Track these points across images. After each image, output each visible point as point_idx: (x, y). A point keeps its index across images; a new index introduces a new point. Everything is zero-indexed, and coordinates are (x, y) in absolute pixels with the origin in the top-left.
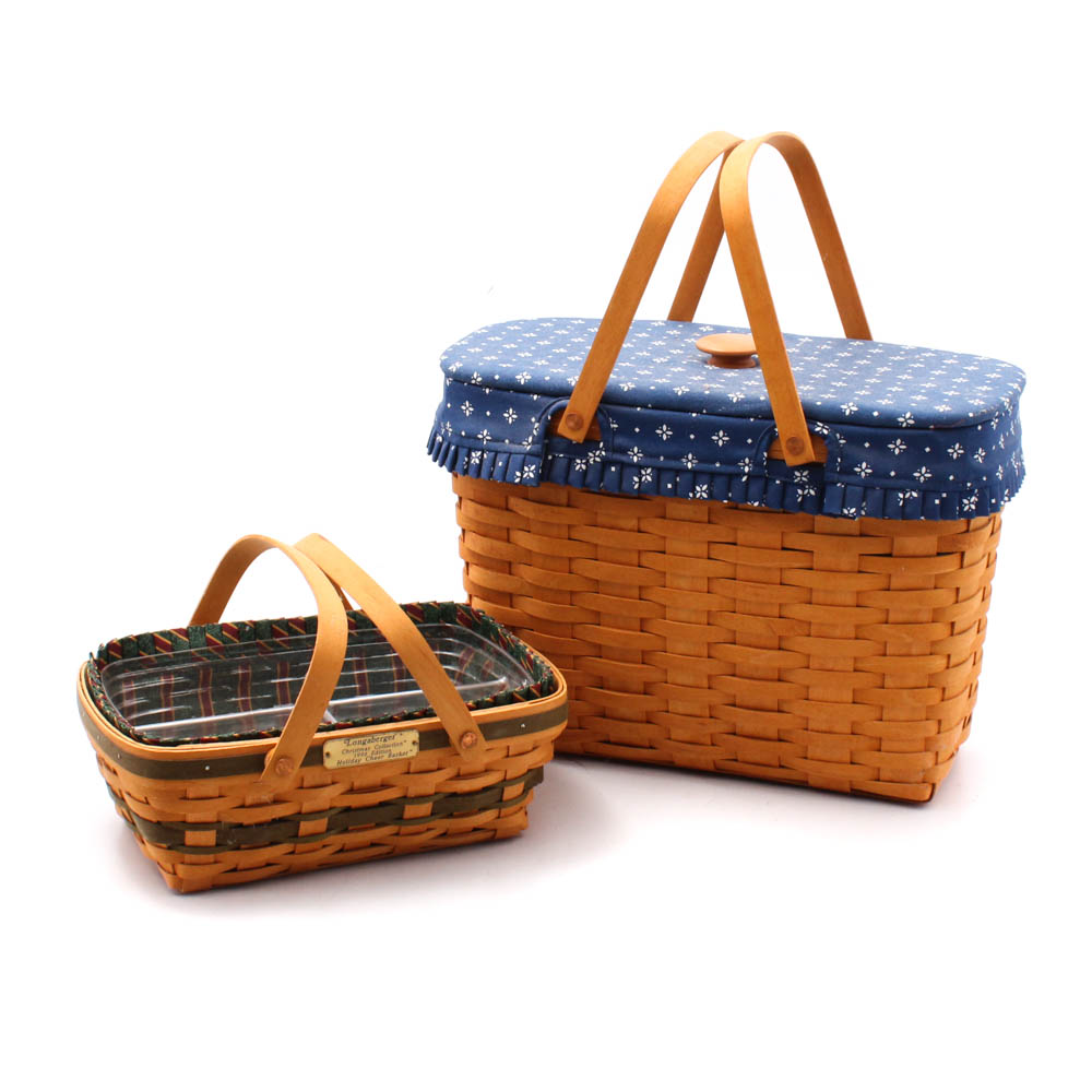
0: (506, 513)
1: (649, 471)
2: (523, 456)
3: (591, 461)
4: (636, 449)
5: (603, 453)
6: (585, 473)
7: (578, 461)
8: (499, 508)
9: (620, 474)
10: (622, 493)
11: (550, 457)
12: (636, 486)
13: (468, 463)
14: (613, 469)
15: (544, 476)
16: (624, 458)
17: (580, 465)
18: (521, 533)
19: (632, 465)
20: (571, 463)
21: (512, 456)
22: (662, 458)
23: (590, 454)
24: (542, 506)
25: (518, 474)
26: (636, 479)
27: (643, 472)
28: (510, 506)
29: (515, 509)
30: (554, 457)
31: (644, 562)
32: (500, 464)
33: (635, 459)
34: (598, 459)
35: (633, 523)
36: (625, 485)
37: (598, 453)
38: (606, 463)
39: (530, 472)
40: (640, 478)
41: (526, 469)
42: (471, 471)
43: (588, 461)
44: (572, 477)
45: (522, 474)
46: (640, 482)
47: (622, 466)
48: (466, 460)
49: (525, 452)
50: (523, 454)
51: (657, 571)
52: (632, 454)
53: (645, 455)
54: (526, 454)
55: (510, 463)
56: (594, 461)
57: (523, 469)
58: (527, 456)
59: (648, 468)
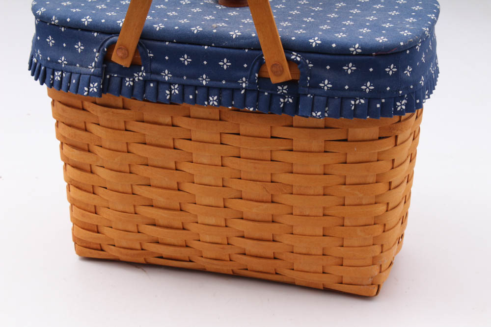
0: (82, 112)
1: (176, 86)
2: (89, 76)
3: (136, 79)
4: (166, 72)
5: (144, 74)
6: (133, 87)
7: (128, 79)
8: (78, 109)
9: (157, 88)
10: (158, 100)
11: (108, 77)
12: (168, 97)
13: (53, 79)
14: (152, 85)
15: (102, 91)
16: (159, 78)
17: (128, 82)
18: (94, 125)
19: (164, 82)
20: (122, 81)
21: (82, 76)
22: (185, 78)
23: (136, 75)
24: (106, 109)
25: (86, 89)
26: (168, 92)
27: (173, 87)
28: (85, 107)
29: (88, 109)
30: (110, 76)
31: (177, 145)
32: (74, 81)
33: (167, 78)
34: (141, 78)
35: (168, 120)
36: (160, 96)
37: (140, 74)
38: (146, 82)
39: (94, 87)
40: (171, 92)
41: (91, 85)
42: (56, 84)
43: (134, 79)
44: (124, 90)
45: (89, 89)
46: (171, 94)
47: (158, 83)
48: (52, 77)
49: (90, 73)
50: (89, 75)
51: (187, 152)
52: (164, 74)
53: (174, 76)
54: (91, 75)
55: (80, 81)
56: (138, 79)
57: (89, 85)
58: (92, 76)
59: (175, 84)
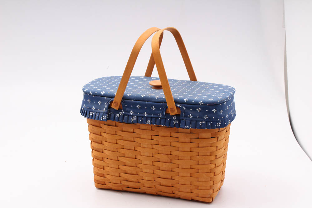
0: (100, 128)
1: (135, 117)
3: (120, 114)
4: (132, 111)
5: (124, 112)
6: (119, 117)
7: (117, 114)
8: (98, 127)
9: (128, 118)
10: (128, 123)
11: (110, 114)
12: (132, 121)
13: (89, 115)
14: (126, 116)
15: (108, 118)
16: (129, 114)
17: (117, 116)
18: (104, 133)
19: (131, 115)
20: (115, 115)
21: (100, 113)
22: (138, 113)
23: (120, 113)
24: (109, 126)
25: (102, 118)
26: (132, 119)
27: (134, 117)
28: (101, 126)
30: (111, 113)
31: (135, 140)
32: (97, 115)
33: (132, 114)
34: (122, 114)
35: (132, 130)
36: (129, 121)
37: (122, 112)
38: (124, 115)
39: (105, 117)
40: (133, 119)
41: (104, 117)
42: (90, 117)
44: (115, 119)
46: (133, 120)
47: (128, 116)
51: (139, 143)
53: (134, 113)
54: (103, 113)
55: (100, 115)
57: (103, 117)
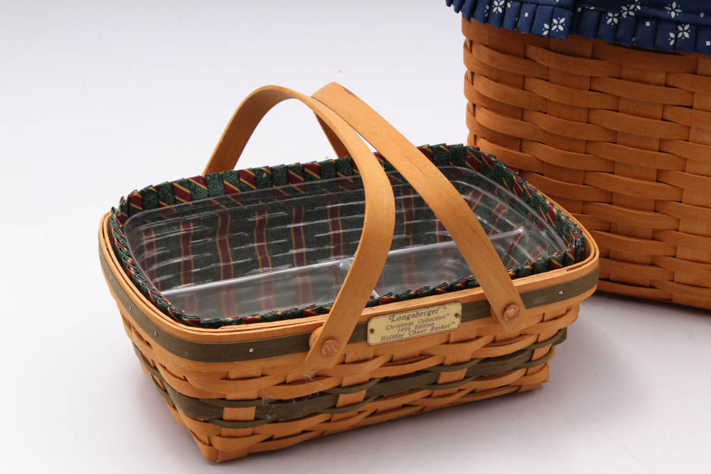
0: (524, 61)
1: (687, 27)
2: (551, 8)
3: (624, 15)
4: (674, 5)
5: (639, 7)
6: (617, 26)
7: (610, 15)
8: (517, 56)
9: (655, 29)
10: (657, 49)
11: (579, 9)
12: (672, 43)
13: (490, 11)
14: (648, 24)
15: (572, 28)
16: (660, 13)
17: (611, 19)
18: (539, 81)
19: (670, 21)
20: (602, 16)
21: (539, 7)
22: (702, 15)
23: (624, 8)
24: (566, 58)
25: (546, 26)
26: (672, 35)
27: (680, 28)
28: (528, 54)
29: (534, 57)
30: (583, 9)
31: (668, 115)
32: (526, 15)
33: (673, 14)
34: (632, 14)
35: (660, 77)
36: (659, 41)
37: (632, 7)
38: (640, 18)
39: (559, 25)
40: (676, 35)
41: (555, 21)
42: (493, 21)
43: (620, 15)
44: (602, 30)
45: (551, 27)
46: (676, 38)
47: (658, 21)
48: (487, 7)
49: (554, 4)
50: (551, 5)
51: (682, 125)
52: (670, 9)
53: (684, 11)
54: (555, 6)
55: (537, 14)
56: (628, 15)
57: (552, 22)
58: (556, 8)
59: (686, 24)
